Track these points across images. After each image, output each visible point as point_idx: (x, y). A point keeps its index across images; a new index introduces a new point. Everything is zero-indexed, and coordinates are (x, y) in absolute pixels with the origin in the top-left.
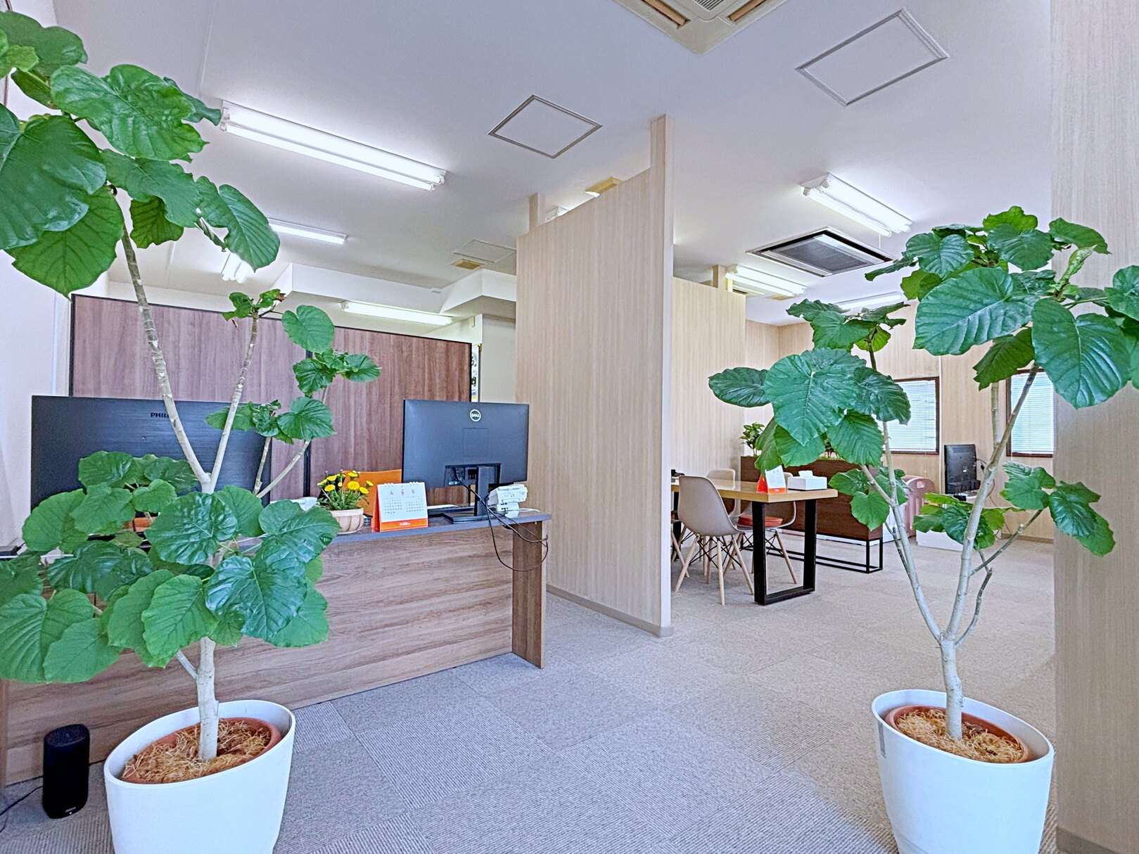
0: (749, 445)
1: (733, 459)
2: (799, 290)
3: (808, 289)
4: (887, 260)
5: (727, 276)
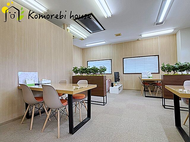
0: (74, 73)
2: (86, 37)
3: (88, 37)
4: (105, 30)
5: (68, 28)
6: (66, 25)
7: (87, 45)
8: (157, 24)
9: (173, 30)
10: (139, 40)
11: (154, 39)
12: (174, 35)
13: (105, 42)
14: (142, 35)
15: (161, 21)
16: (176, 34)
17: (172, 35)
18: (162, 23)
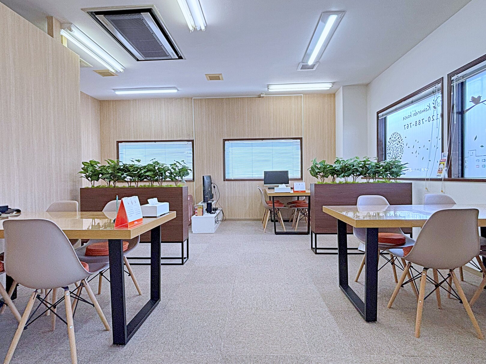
0: (87, 178)
1: (72, 191)
2: (120, 68)
3: (125, 69)
4: (180, 58)
5: (63, 33)
6: (58, 24)
7: (118, 93)
8: (303, 67)
9: (330, 85)
10: (263, 97)
11: (293, 99)
12: (331, 95)
13: (175, 91)
14: (271, 87)
15: (311, 62)
16: (334, 94)
17: (328, 94)
18: (312, 67)
